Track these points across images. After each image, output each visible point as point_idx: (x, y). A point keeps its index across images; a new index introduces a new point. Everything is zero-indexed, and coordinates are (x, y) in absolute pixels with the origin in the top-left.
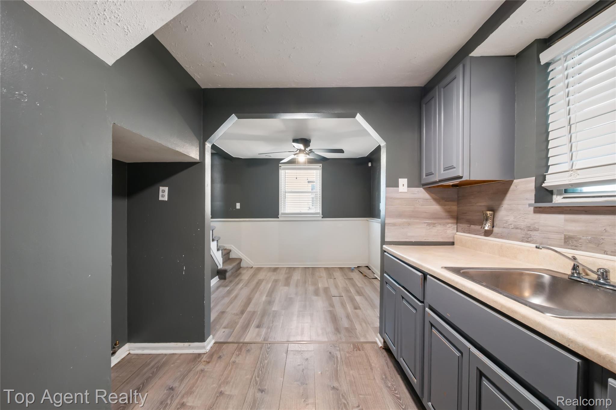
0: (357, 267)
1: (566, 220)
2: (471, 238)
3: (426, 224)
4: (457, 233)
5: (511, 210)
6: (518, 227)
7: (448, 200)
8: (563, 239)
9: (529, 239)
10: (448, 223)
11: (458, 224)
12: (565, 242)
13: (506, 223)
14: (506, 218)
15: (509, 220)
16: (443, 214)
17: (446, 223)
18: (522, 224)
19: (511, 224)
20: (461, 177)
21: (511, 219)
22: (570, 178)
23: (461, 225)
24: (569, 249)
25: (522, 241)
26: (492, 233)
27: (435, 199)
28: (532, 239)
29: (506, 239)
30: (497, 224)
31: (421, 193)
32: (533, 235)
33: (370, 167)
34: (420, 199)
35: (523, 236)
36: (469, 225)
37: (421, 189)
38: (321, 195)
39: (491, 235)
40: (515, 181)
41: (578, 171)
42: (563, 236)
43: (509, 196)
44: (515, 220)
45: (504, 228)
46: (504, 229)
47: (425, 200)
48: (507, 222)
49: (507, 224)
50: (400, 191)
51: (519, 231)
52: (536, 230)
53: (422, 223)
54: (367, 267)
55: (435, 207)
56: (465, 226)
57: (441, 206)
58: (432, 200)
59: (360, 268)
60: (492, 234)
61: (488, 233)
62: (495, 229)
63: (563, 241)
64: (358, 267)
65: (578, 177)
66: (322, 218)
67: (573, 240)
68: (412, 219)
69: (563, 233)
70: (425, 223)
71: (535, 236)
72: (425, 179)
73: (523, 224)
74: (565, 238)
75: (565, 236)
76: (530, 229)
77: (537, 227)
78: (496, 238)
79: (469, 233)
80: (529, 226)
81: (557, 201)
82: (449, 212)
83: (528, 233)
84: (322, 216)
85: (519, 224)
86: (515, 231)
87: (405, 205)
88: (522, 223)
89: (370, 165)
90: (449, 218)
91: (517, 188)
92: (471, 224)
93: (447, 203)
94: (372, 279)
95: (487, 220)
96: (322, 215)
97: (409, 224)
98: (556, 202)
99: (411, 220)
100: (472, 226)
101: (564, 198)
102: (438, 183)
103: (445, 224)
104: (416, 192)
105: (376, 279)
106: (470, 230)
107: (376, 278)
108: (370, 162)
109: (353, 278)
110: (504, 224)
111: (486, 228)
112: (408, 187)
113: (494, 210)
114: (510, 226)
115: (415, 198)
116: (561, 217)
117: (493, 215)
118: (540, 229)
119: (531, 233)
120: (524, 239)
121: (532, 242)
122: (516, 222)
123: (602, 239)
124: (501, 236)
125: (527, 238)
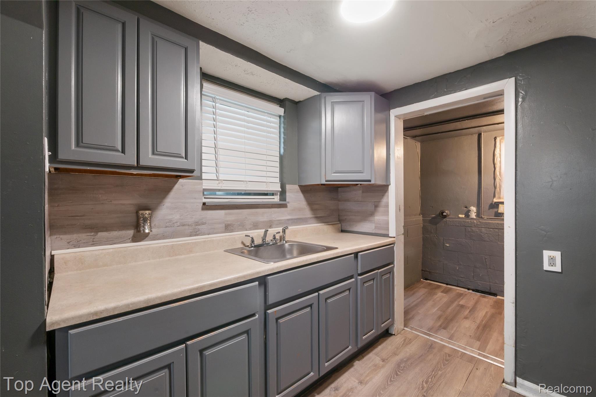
1: (226, 214)
2: (112, 250)
4: (55, 252)
5: (175, 208)
6: (185, 224)
8: (224, 227)
9: (198, 232)
12: (226, 229)
14: (170, 217)
15: (174, 218)
18: (190, 220)
19: (177, 222)
20: (193, 172)
21: (176, 217)
22: (219, 185)
23: (64, 237)
24: (228, 233)
25: (190, 236)
26: (147, 236)
28: (200, 232)
29: (170, 238)
30: (155, 225)
32: (201, 228)
35: (191, 231)
39: (146, 239)
40: (181, 180)
41: (223, 181)
42: (224, 225)
43: (172, 194)
44: (182, 218)
45: (166, 227)
46: (167, 229)
48: (170, 221)
49: (170, 223)
51: (187, 227)
52: (204, 224)
56: (84, 236)
60: (148, 237)
61: (139, 238)
62: (154, 231)
63: (224, 228)
65: (224, 185)
67: (230, 226)
69: (224, 223)
71: (203, 229)
74: (226, 226)
75: (225, 225)
76: (197, 224)
77: (204, 221)
78: (155, 240)
79: (93, 245)
80: (197, 221)
83: (197, 227)
85: (186, 221)
86: (181, 228)
91: (183, 187)
92: (97, 232)
95: (145, 221)
100: (100, 234)
106: (95, 240)
110: (167, 223)
111: (146, 231)
113: (152, 209)
114: (176, 224)
116: (222, 212)
117: (151, 215)
118: (207, 223)
119: (199, 227)
120: (192, 233)
121: (201, 234)
122: (182, 219)
123: (245, 223)
124: (164, 236)
125: (195, 232)
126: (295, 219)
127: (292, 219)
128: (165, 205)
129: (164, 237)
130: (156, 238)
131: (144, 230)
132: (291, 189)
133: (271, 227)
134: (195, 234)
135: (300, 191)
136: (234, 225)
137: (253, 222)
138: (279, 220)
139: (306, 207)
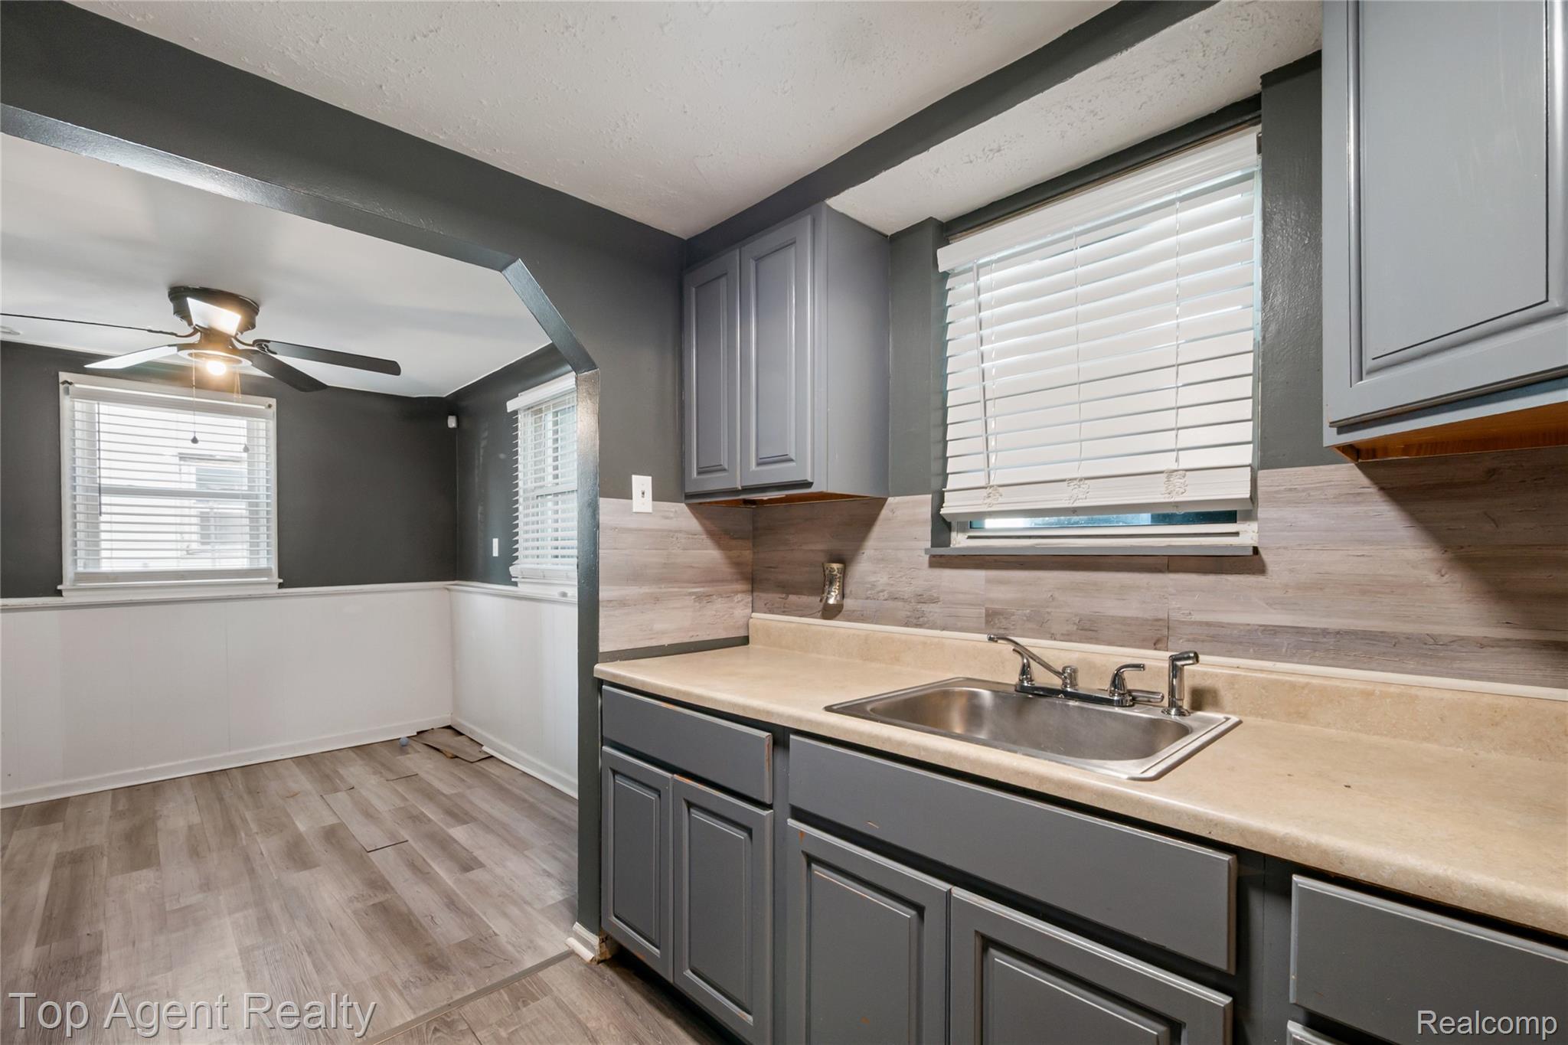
0: (415, 734)
1: (988, 581)
2: (793, 625)
3: (693, 597)
4: (754, 615)
5: (883, 560)
6: (897, 596)
7: (735, 536)
8: (984, 615)
9: (921, 619)
10: (737, 592)
11: (755, 594)
12: (987, 622)
13: (871, 589)
14: (872, 579)
15: (879, 581)
16: (726, 570)
17: (733, 592)
19: (883, 591)
20: (809, 485)
21: (882, 579)
22: (988, 501)
23: (763, 595)
25: (907, 625)
26: (840, 611)
27: (711, 534)
28: (926, 619)
29: (872, 623)
30: (851, 591)
31: (681, 516)
32: (929, 610)
33: (454, 429)
34: (680, 531)
35: (909, 613)
36: (784, 596)
37: (682, 507)
38: (274, 509)
39: (838, 617)
40: (890, 500)
41: (1001, 489)
42: (984, 611)
43: (877, 530)
44: (892, 582)
45: (867, 598)
46: (869, 601)
47: (690, 536)
48: (873, 586)
49: (873, 592)
50: (634, 510)
51: (900, 604)
52: (934, 601)
53: (686, 595)
54: (449, 727)
55: (710, 555)
56: (775, 597)
57: (723, 550)
58: (704, 536)
59: (425, 735)
60: (841, 614)
61: (830, 612)
62: (849, 603)
63: (984, 621)
64: (419, 733)
65: (1001, 500)
66: (281, 586)
67: (1001, 617)
68: (663, 586)
69: (983, 606)
70: (691, 594)
71: (932, 614)
72: (696, 481)
73: (907, 590)
74: (988, 615)
75: (987, 610)
76: (921, 599)
77: (935, 595)
78: (849, 621)
79: (784, 613)
80: (919, 594)
81: (959, 543)
82: (737, 564)
83: (919, 607)
84: (281, 581)
85: (899, 589)
86: (891, 604)
87: (647, 547)
88: (906, 587)
89: (452, 422)
90: (737, 581)
91: (895, 514)
92: (788, 594)
93: (733, 543)
94: (478, 763)
95: (831, 583)
96: (280, 577)
97: (656, 599)
98: (957, 546)
99: (661, 588)
100: (793, 598)
101: (970, 537)
102: (739, 496)
103: (729, 596)
104: (672, 515)
105: (492, 759)
106: (786, 605)
107: (492, 756)
108: (452, 415)
109: (416, 771)
110: (867, 591)
111: (831, 601)
112: (655, 499)
113: (845, 561)
114: (881, 594)
115: (671, 531)
116: (980, 575)
117: (844, 572)
118: (941, 599)
119: (925, 607)
120: (910, 620)
121: (927, 625)
122: (892, 585)
123: (1048, 613)
124: (862, 615)
125: (915, 618)
126: (1325, 632)
127: (1299, 631)
128: (865, 554)
129: (862, 619)
130: (853, 617)
131: (827, 598)
132: (1290, 490)
133: (1158, 646)
134: (915, 621)
135: (1373, 490)
136: (1013, 614)
137: (1076, 615)
138: (1208, 624)
139: (1433, 578)
